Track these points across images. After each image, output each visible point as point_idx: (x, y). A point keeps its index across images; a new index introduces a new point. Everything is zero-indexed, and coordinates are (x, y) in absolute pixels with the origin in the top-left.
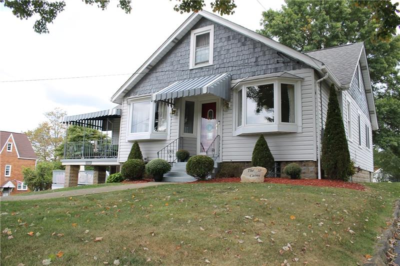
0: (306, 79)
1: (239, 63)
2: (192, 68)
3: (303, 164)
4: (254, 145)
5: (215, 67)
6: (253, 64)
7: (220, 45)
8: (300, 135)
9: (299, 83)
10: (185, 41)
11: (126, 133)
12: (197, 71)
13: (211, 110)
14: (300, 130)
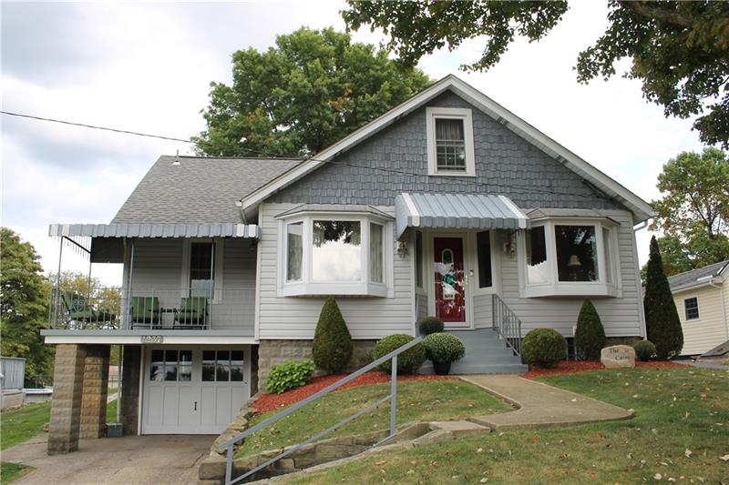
0: (623, 225)
1: (523, 183)
2: (433, 174)
3: (625, 341)
4: (578, 313)
5: (480, 181)
6: (546, 189)
7: (485, 146)
8: (619, 301)
9: (615, 228)
10: (415, 123)
11: (276, 278)
12: (444, 181)
13: (449, 250)
14: (620, 295)
